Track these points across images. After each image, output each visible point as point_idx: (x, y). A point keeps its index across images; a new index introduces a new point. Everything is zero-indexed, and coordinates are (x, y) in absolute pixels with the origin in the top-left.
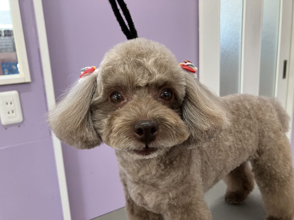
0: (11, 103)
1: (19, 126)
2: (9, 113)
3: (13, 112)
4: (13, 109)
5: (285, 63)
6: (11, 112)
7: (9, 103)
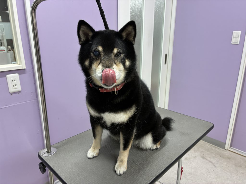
1: (19, 93)
2: (14, 86)
3: (16, 86)
5: (166, 55)
6: (15, 85)
7: (14, 80)
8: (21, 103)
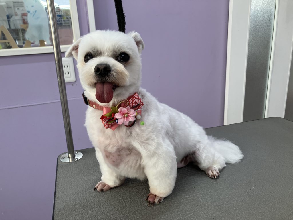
0: (68, 67)
1: (73, 85)
2: (66, 74)
3: (69, 74)
4: (69, 71)
7: (66, 66)
8: (75, 99)
